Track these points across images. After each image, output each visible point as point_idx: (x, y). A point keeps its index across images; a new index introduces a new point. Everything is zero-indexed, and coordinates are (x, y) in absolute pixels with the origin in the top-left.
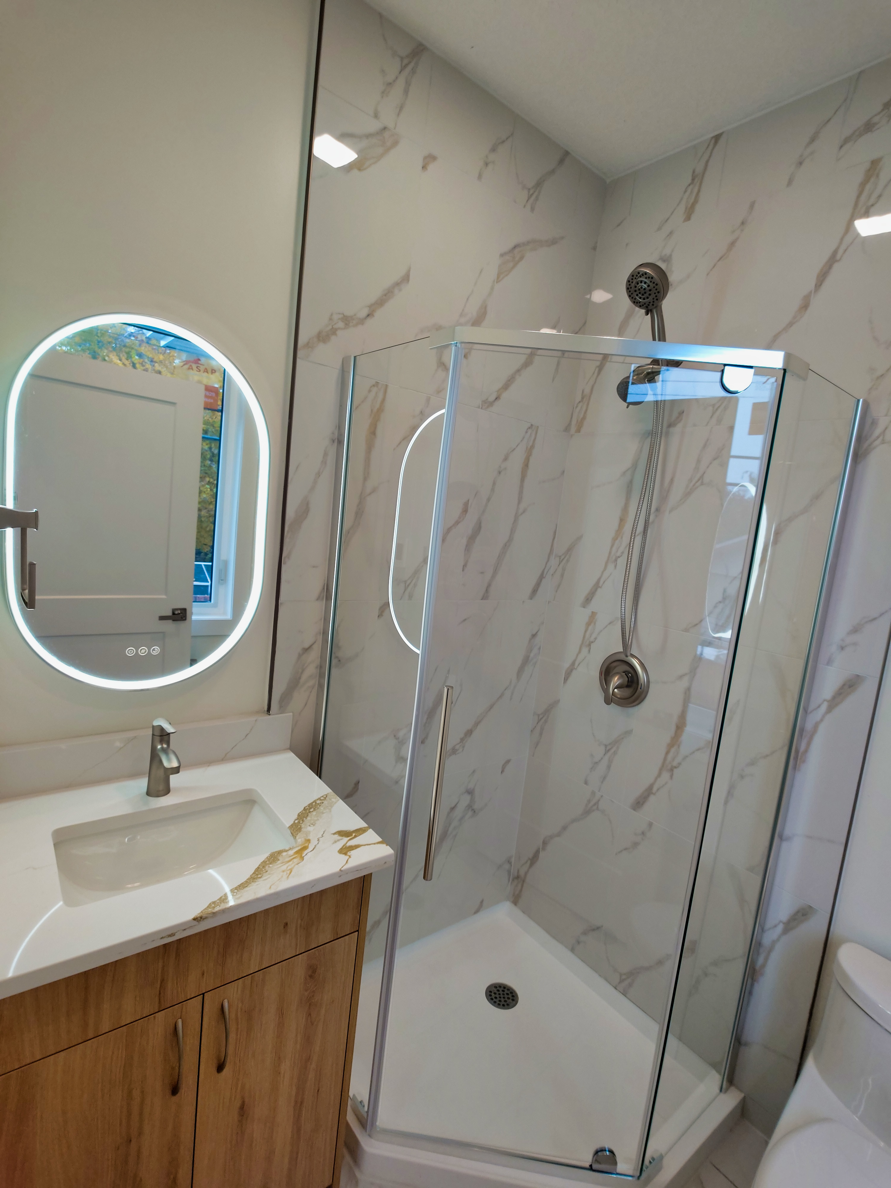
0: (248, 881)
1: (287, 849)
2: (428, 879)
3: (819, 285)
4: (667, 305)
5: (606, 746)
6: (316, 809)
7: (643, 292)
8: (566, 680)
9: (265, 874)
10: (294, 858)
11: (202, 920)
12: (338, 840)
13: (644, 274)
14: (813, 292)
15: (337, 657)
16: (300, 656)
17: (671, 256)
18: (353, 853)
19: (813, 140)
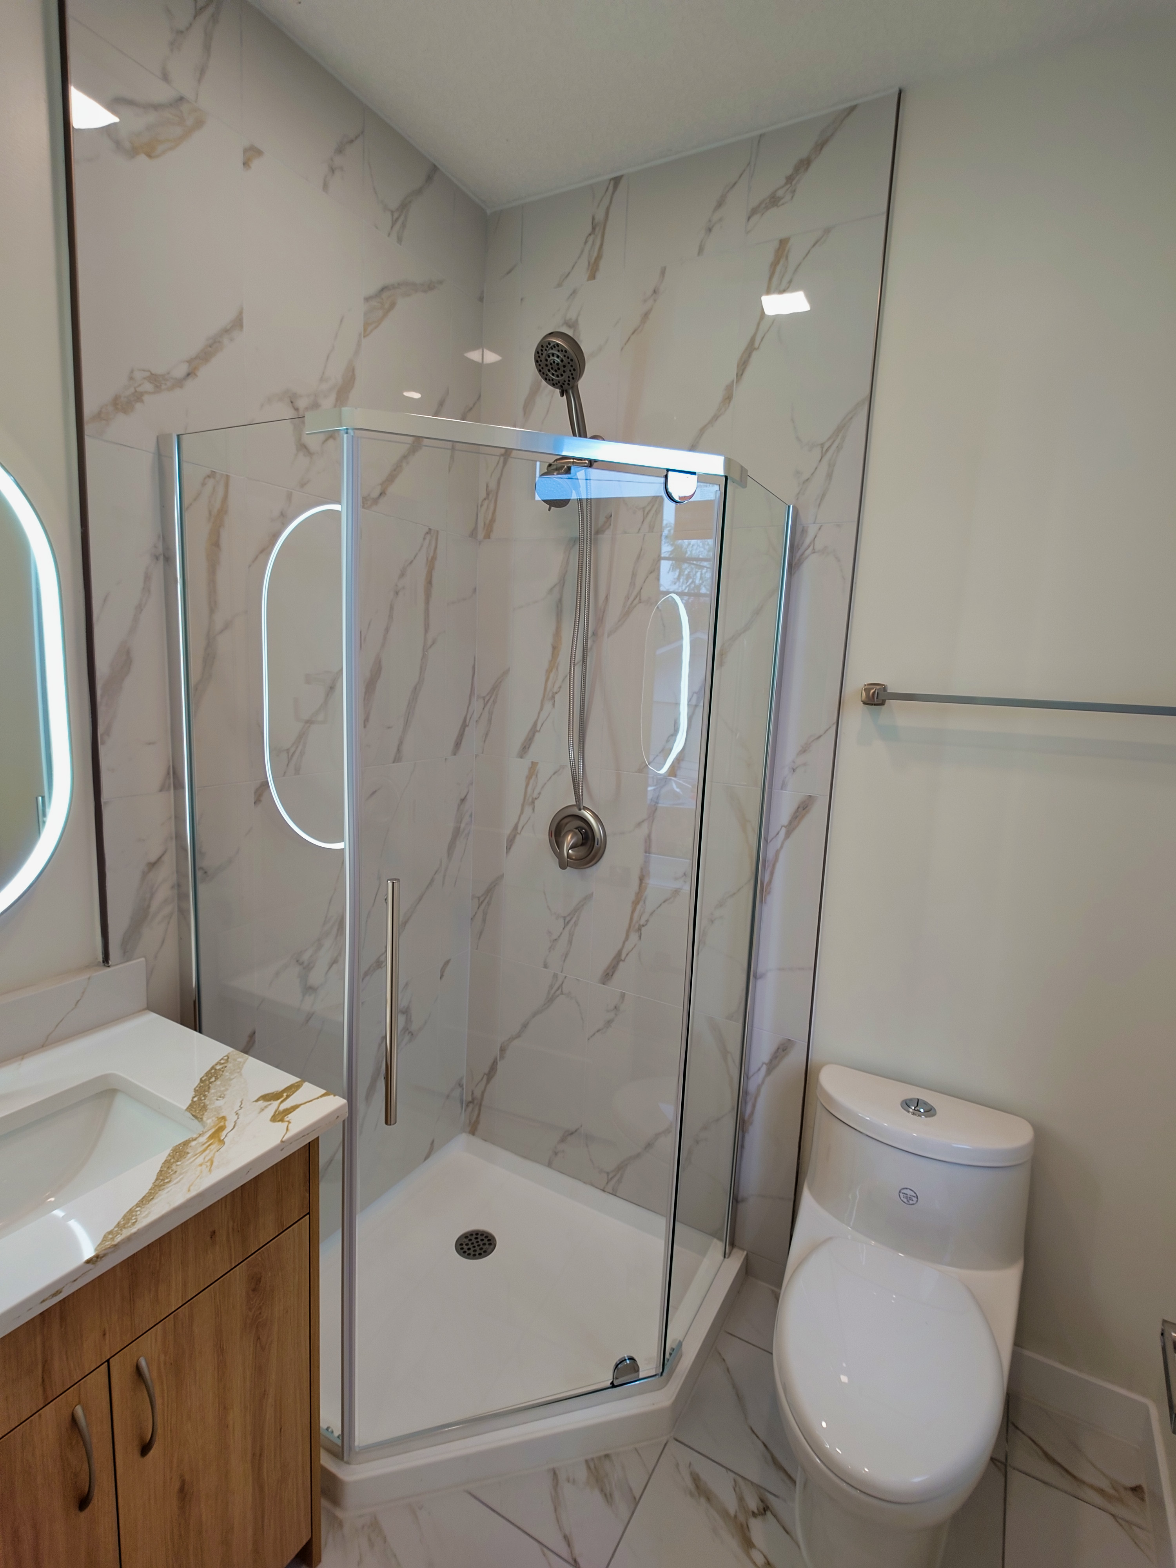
0: (153, 1191)
1: (195, 1136)
2: (392, 1123)
3: (740, 375)
4: (583, 384)
5: (565, 918)
6: (219, 1076)
7: (555, 367)
8: (509, 848)
9: (174, 1176)
10: (209, 1145)
11: (99, 1259)
12: (266, 1107)
13: (556, 346)
14: (735, 382)
15: (201, 868)
16: (145, 875)
17: (577, 321)
18: (291, 1117)
19: (720, 204)
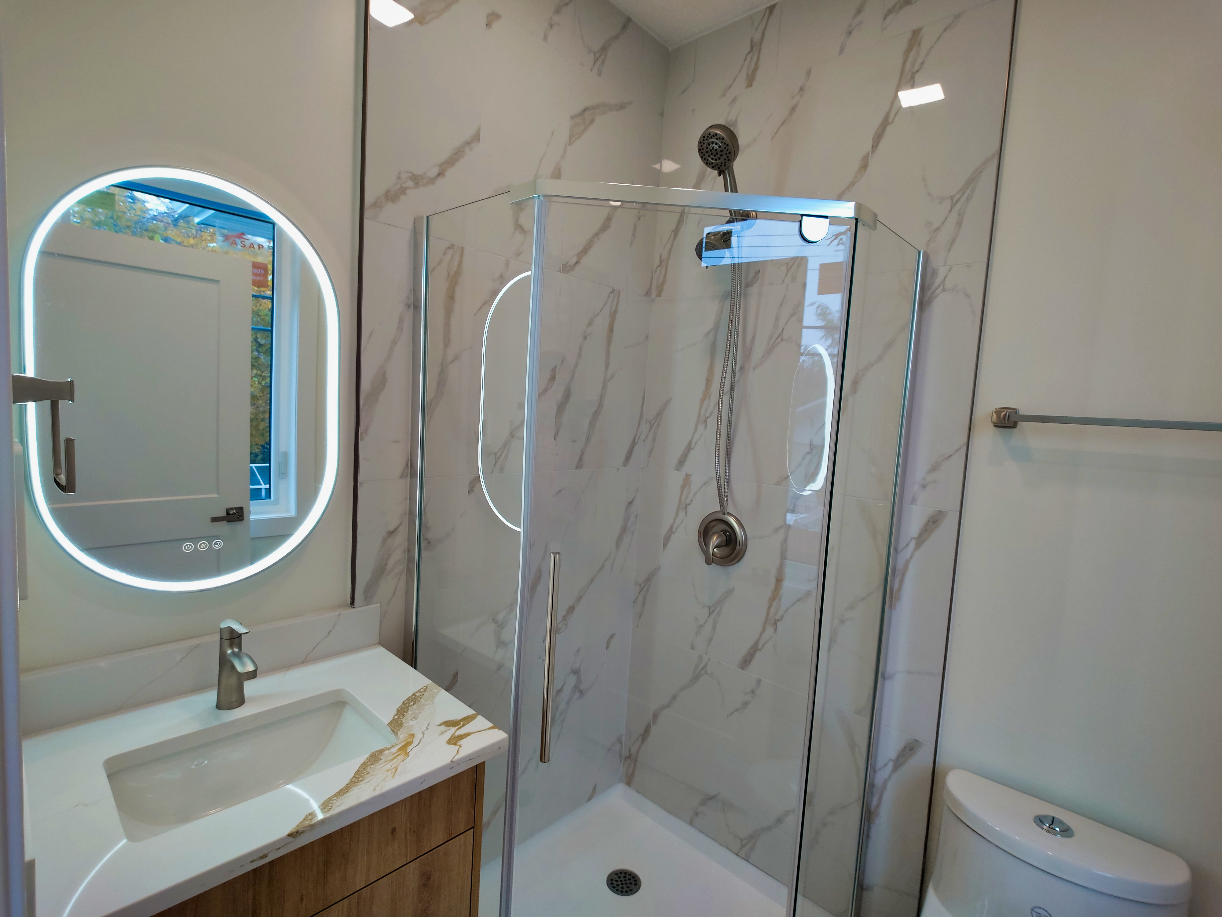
0: (349, 786)
1: (389, 746)
2: (546, 761)
3: (875, 146)
4: (738, 165)
5: (710, 607)
6: (417, 702)
7: (714, 152)
8: (665, 545)
9: (366, 776)
10: (397, 756)
11: (298, 835)
12: (445, 731)
13: (715, 135)
14: (870, 153)
15: (426, 539)
16: (385, 540)
18: (463, 742)
19: (859, 11)
